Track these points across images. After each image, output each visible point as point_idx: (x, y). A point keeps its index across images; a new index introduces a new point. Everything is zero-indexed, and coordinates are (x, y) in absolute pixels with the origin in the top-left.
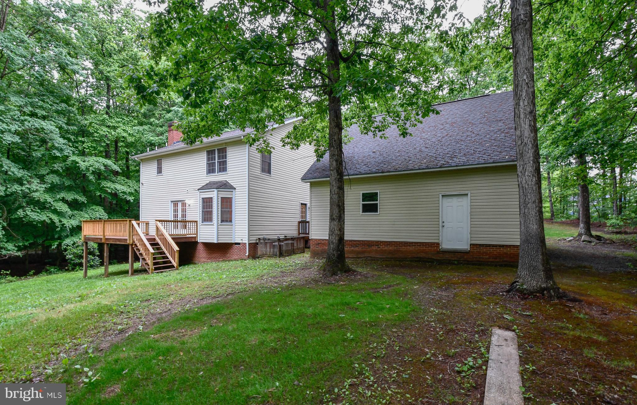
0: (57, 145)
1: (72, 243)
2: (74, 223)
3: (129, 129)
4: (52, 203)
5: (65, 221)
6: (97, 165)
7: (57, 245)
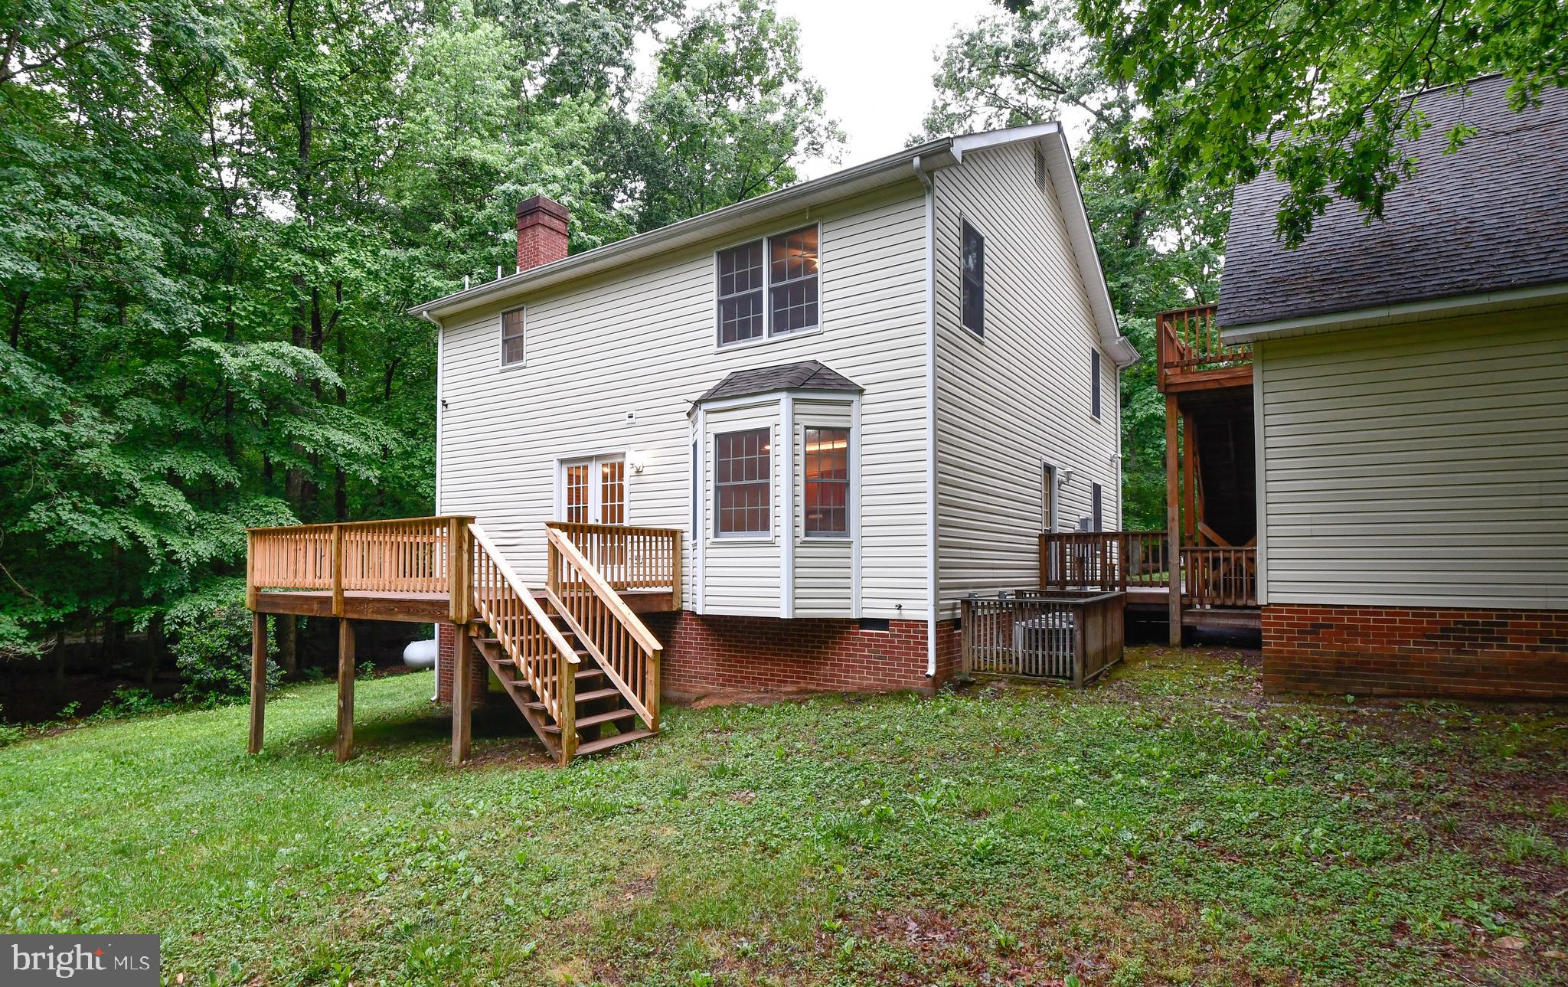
0: (154, 295)
1: (195, 613)
2: (204, 548)
3: (365, 257)
4: (137, 485)
5: (175, 543)
6: (273, 364)
7: (150, 620)
